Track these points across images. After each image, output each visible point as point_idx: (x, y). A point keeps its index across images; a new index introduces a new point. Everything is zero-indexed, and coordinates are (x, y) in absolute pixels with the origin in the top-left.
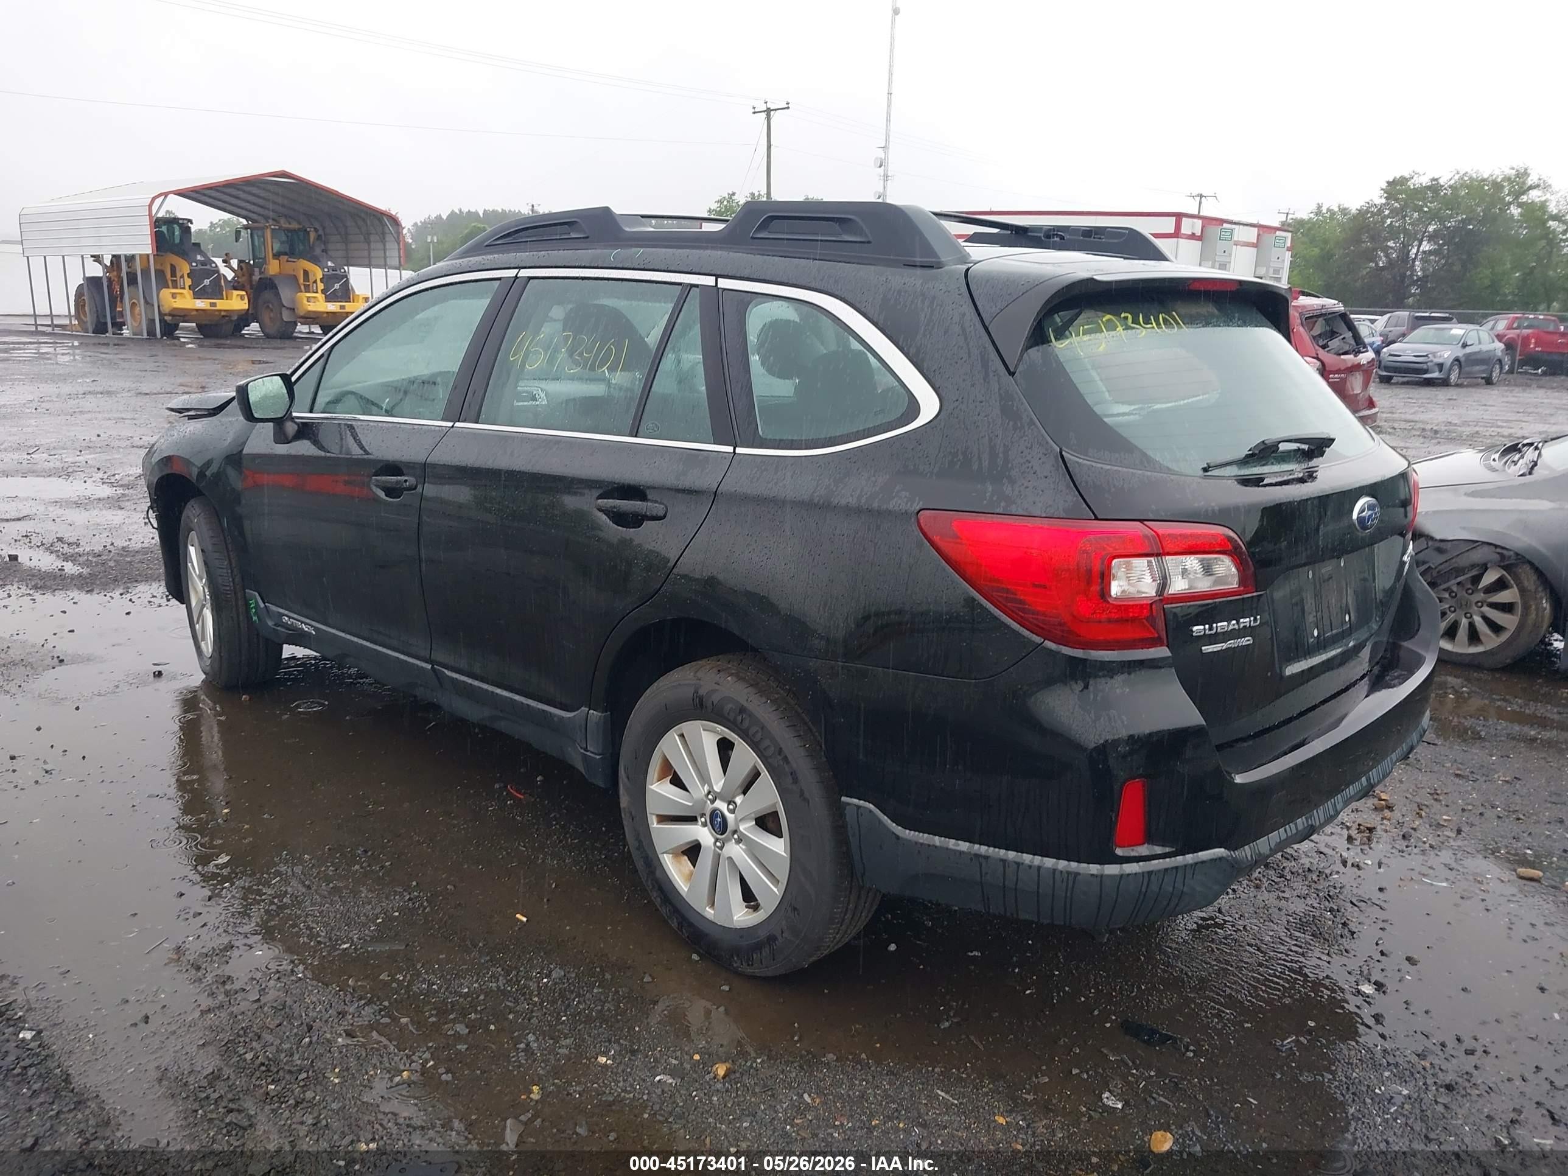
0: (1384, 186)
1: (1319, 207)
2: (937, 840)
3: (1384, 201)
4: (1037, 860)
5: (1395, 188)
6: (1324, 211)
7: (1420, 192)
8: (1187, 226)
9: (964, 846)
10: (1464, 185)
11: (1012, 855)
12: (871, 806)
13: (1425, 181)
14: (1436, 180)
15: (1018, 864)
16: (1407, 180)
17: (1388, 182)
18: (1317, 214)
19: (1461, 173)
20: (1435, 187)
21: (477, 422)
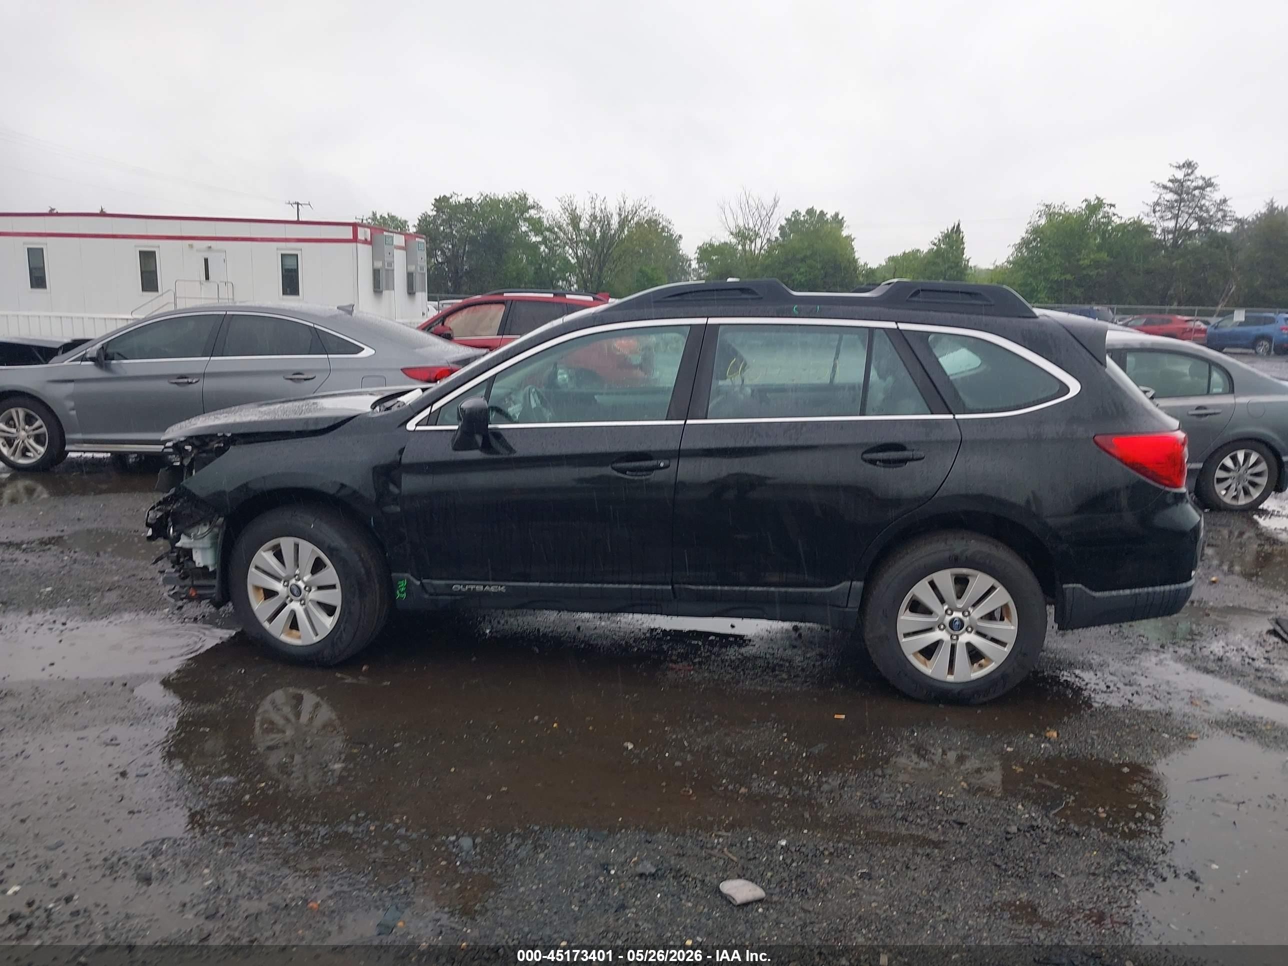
0: (433, 202)
1: (374, 214)
2: (1114, 593)
3: (435, 213)
4: (1162, 588)
5: (441, 203)
6: (378, 217)
7: (458, 207)
8: (363, 234)
9: (1127, 592)
10: (487, 204)
11: (1150, 589)
12: (1080, 586)
13: (462, 200)
14: (470, 199)
15: (1155, 593)
16: (448, 199)
17: (436, 199)
18: (373, 220)
19: (485, 195)
20: (468, 204)
21: (706, 418)
